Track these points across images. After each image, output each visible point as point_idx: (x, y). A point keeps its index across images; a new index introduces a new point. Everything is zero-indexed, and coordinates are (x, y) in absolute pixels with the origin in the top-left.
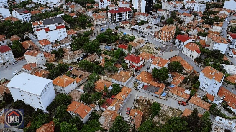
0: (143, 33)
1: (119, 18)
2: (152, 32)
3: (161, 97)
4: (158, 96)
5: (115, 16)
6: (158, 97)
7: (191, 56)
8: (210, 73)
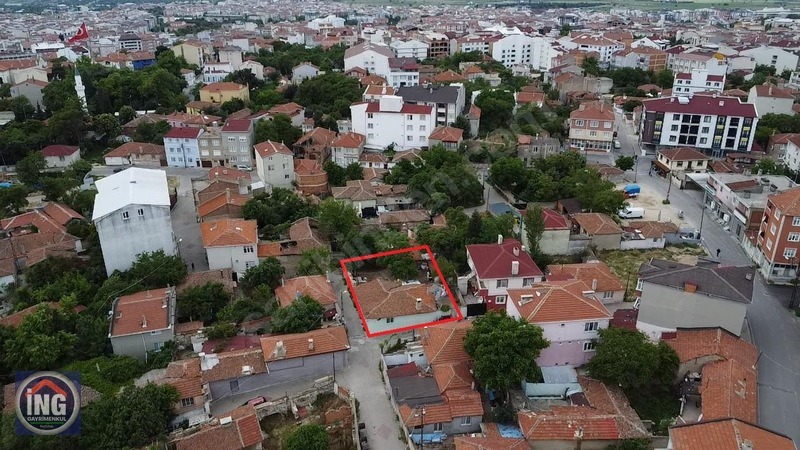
1: (677, 134)
5: (658, 123)
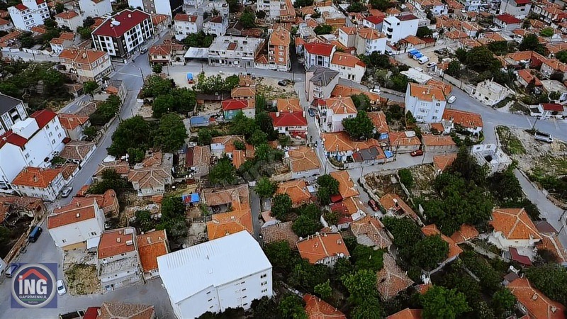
0: (223, 62)
1: (131, 42)
2: (246, 54)
3: (388, 160)
4: (383, 161)
5: (123, 41)
6: (383, 163)
7: (349, 76)
8: (424, 93)
